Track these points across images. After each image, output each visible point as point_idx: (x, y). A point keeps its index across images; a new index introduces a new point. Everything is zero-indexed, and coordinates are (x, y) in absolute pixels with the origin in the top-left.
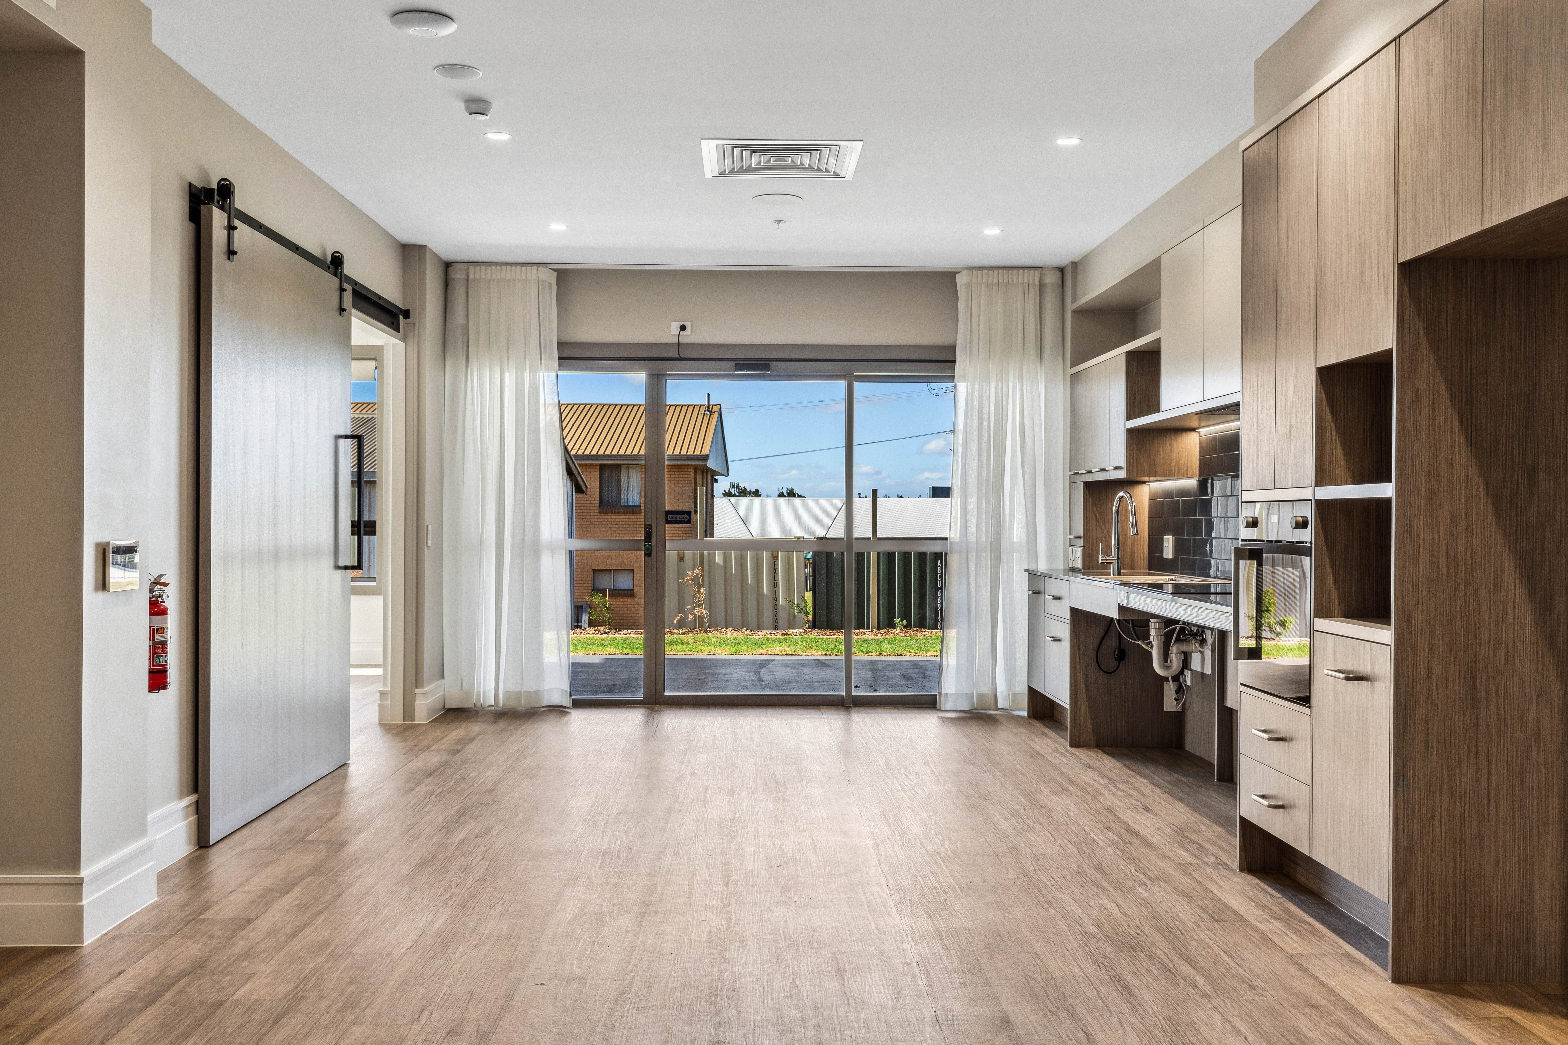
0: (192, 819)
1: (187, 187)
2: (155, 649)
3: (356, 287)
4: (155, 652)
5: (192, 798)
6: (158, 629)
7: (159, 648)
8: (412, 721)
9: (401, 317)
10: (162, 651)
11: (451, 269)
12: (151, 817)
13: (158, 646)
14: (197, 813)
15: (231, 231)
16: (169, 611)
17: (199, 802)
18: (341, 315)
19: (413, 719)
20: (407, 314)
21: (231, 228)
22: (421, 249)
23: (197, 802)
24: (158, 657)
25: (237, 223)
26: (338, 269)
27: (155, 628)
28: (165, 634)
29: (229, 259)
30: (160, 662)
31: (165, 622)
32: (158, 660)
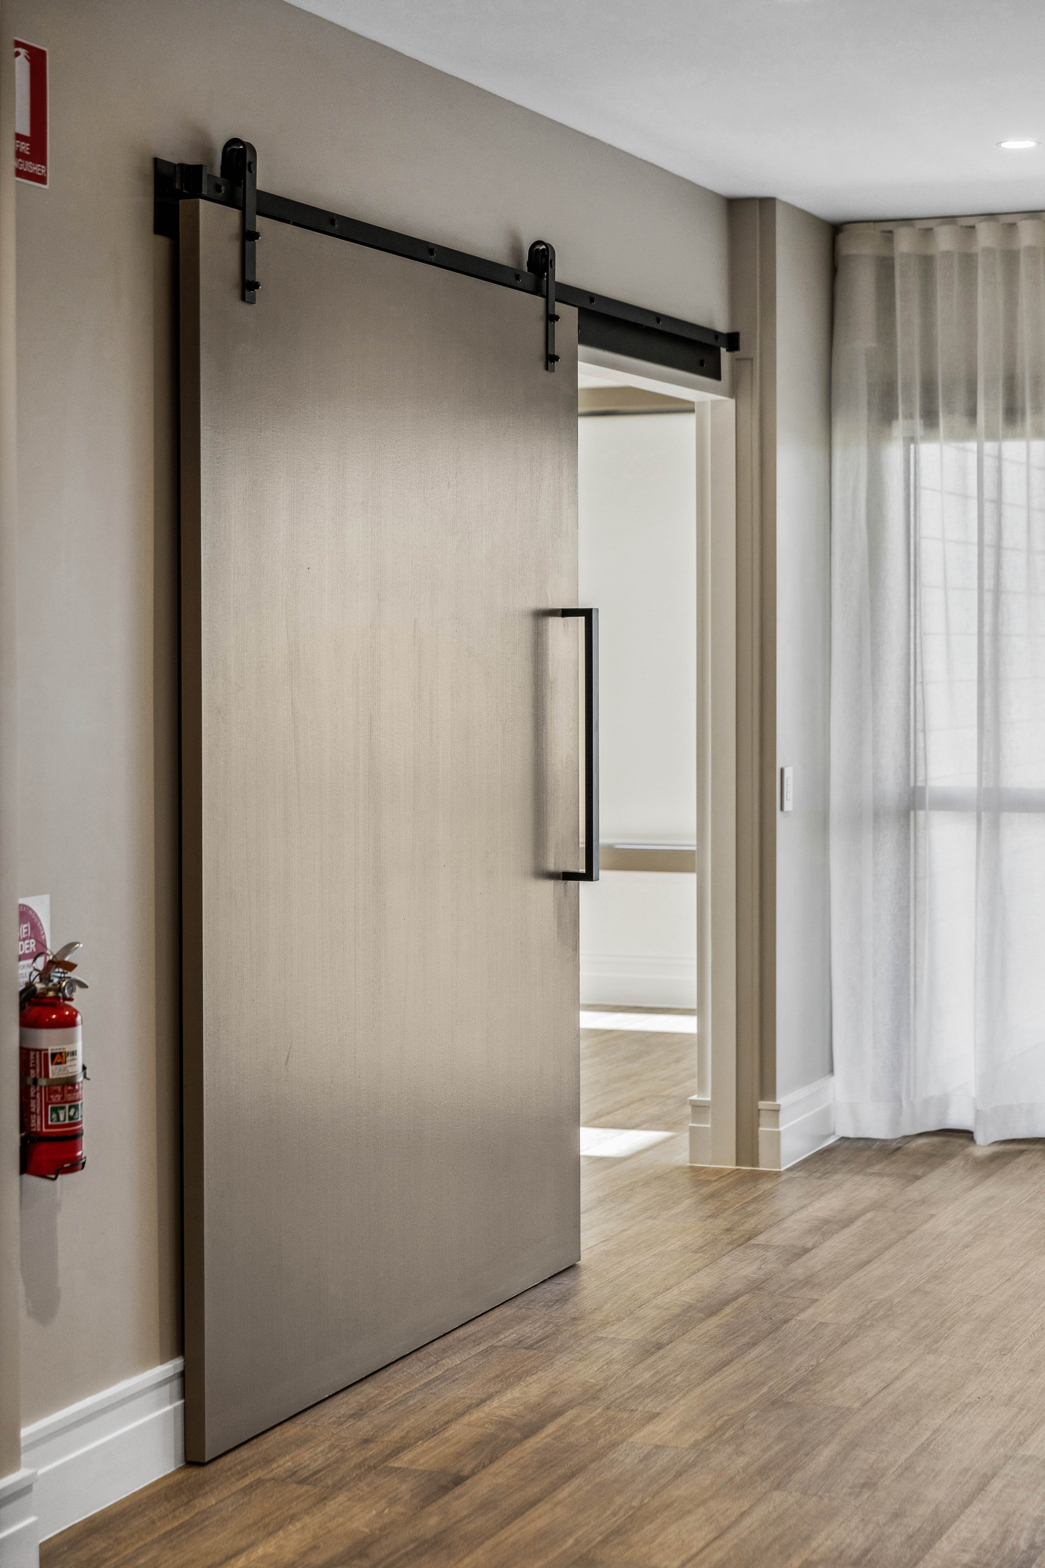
0: (169, 1408)
1: (149, 168)
2: (50, 1094)
3: (588, 305)
4: (50, 1099)
5: (173, 1366)
6: (54, 1055)
7: (56, 1092)
8: (753, 1166)
9: (723, 350)
10: (63, 1098)
11: (841, 237)
12: (25, 1432)
13: (55, 1088)
14: (184, 1394)
15: (248, 244)
16: (79, 1018)
17: (186, 1373)
18: (547, 369)
19: (756, 1163)
20: (732, 341)
21: (248, 236)
22: (766, 204)
23: (183, 1375)
24: (55, 1110)
25: (262, 224)
26: (542, 277)
27: (50, 1052)
28: (68, 1064)
29: (243, 298)
30: (58, 1120)
31: (72, 1040)
32: (54, 1116)
